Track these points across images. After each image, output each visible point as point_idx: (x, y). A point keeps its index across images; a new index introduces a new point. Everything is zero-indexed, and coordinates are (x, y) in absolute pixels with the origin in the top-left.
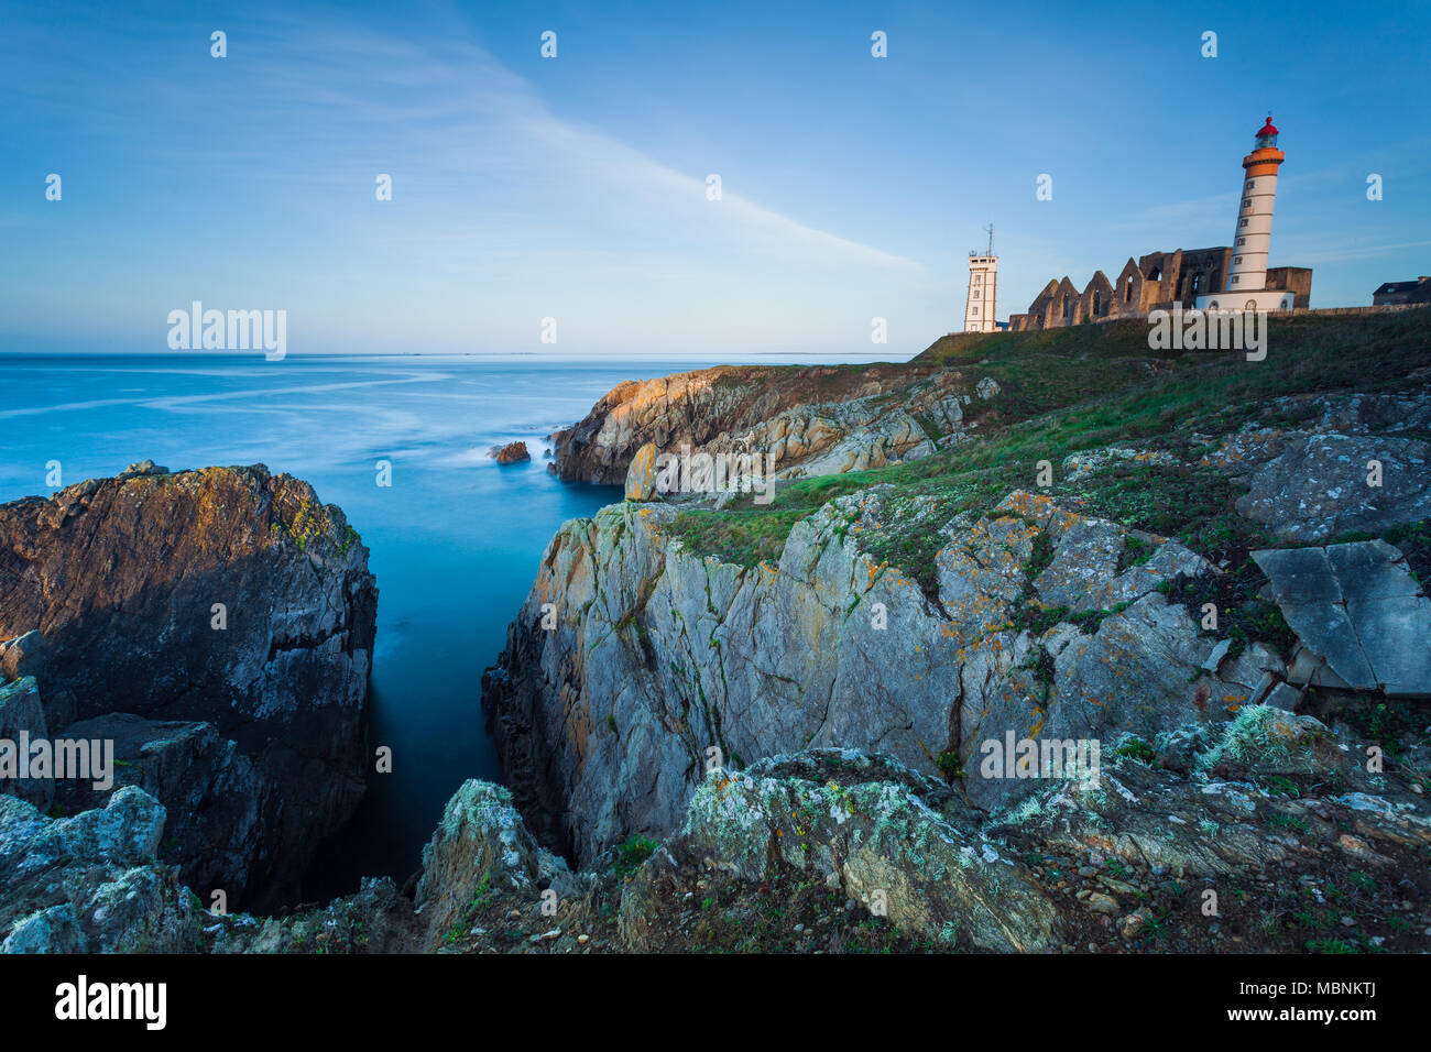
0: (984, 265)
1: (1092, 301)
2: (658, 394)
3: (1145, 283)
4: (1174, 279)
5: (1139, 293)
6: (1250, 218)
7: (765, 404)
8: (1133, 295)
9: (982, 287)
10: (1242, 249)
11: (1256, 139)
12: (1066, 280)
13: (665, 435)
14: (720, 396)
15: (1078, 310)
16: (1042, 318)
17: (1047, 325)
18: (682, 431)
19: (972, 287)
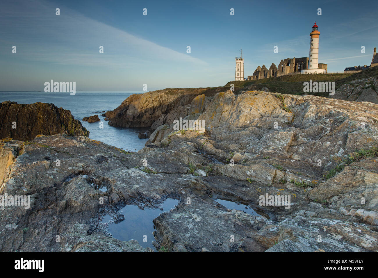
0: (240, 61)
1: (272, 72)
2: (148, 97)
3: (286, 67)
4: (294, 66)
5: (285, 69)
6: (313, 49)
7: (185, 100)
8: (283, 70)
9: (240, 67)
10: (311, 58)
11: (312, 28)
12: (264, 66)
13: (152, 110)
14: (169, 98)
15: (268, 74)
16: (257, 77)
17: (259, 78)
18: (158, 109)
19: (237, 67)
